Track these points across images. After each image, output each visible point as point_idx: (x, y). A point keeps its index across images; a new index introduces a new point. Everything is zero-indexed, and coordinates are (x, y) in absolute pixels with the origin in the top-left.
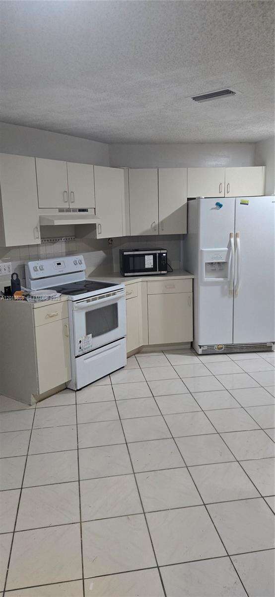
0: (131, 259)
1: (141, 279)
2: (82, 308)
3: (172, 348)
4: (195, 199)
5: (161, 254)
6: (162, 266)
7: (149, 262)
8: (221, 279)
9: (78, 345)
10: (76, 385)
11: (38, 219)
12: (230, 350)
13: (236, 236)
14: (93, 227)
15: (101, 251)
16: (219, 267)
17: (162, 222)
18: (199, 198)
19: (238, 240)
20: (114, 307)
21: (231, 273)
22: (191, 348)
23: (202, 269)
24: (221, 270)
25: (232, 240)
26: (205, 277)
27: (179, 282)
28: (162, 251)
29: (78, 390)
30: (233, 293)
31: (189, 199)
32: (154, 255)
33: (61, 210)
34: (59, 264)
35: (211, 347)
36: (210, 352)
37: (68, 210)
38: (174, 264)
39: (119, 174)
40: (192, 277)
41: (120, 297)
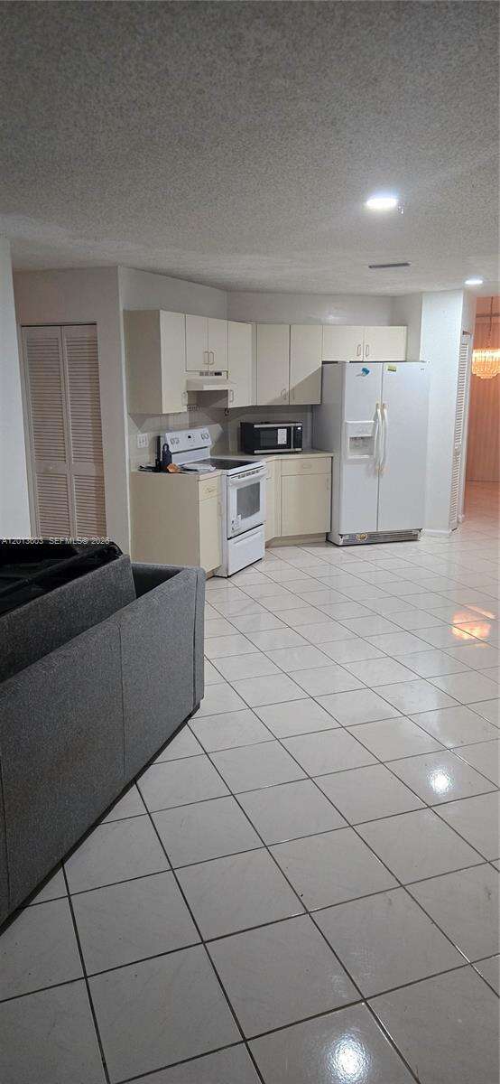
0: (262, 433)
1: (275, 457)
2: (235, 485)
3: (312, 540)
4: (336, 362)
5: (296, 428)
6: (295, 442)
7: (282, 437)
8: (366, 456)
9: (231, 526)
10: (227, 570)
11: (185, 384)
12: (374, 539)
13: (383, 406)
14: (224, 394)
15: (218, 425)
16: (363, 442)
17: (293, 389)
18: (345, 362)
19: (385, 411)
20: (258, 484)
21: (378, 450)
22: (328, 540)
23: (347, 444)
24: (366, 446)
25: (379, 411)
26: (350, 455)
27: (316, 461)
28: (297, 425)
29: (229, 577)
30: (378, 472)
31: (324, 363)
32: (289, 429)
33: (202, 374)
34: (189, 437)
35: (353, 536)
36: (352, 542)
37: (207, 374)
38: (306, 441)
40: (332, 455)
41: (262, 476)
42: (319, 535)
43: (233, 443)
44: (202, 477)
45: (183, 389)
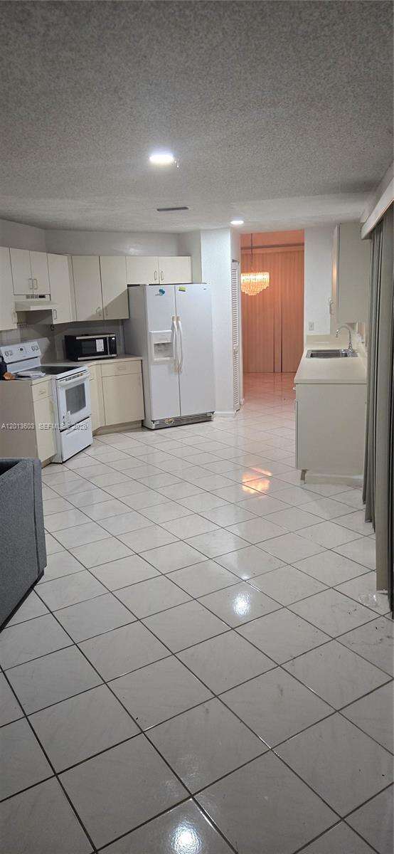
0: (83, 343)
1: (95, 362)
2: (63, 386)
3: (132, 427)
4: (139, 285)
5: (110, 338)
6: (111, 350)
7: (100, 346)
8: (168, 358)
9: (62, 420)
10: (62, 458)
11: (13, 304)
12: (179, 422)
13: (178, 319)
14: (49, 313)
15: (46, 338)
16: (165, 347)
17: (106, 307)
18: (145, 285)
19: (179, 322)
20: (83, 385)
21: (176, 352)
22: (143, 425)
23: (152, 350)
24: (166, 350)
25: (175, 322)
26: (155, 358)
27: (129, 364)
28: (111, 336)
29: (64, 462)
30: (178, 370)
31: (129, 286)
32: (105, 339)
33: (28, 297)
34: (21, 349)
35: (162, 421)
36: (162, 426)
37: (32, 296)
38: (120, 348)
39: (63, 260)
40: (139, 358)
41: (85, 379)
42: (136, 422)
43: (60, 353)
44: (34, 382)
45: (13, 310)
